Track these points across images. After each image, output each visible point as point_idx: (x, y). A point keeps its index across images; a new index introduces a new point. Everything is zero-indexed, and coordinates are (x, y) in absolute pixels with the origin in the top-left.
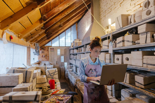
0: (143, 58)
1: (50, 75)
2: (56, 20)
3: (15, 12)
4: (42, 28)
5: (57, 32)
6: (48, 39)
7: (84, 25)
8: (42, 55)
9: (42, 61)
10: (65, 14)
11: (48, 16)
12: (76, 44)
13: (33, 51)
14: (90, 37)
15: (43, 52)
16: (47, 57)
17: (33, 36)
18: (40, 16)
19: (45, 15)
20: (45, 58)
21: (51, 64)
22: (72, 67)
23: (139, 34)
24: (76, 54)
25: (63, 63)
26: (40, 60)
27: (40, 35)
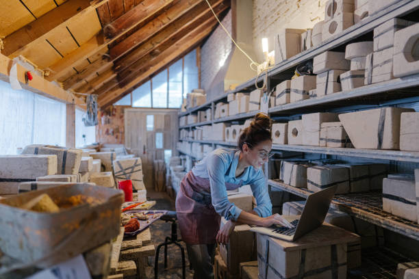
0: (321, 128)
1: (122, 173)
2: (139, 36)
3: (38, 15)
4: (104, 57)
5: (145, 70)
6: (121, 86)
7: (217, 53)
8: (105, 129)
9: (105, 145)
10: (164, 21)
11: (119, 27)
12: (194, 100)
13: (80, 115)
14: (223, 82)
15: (109, 120)
16: (120, 135)
17: (80, 76)
18: (98, 27)
19: (109, 25)
20: (115, 135)
21: (129, 153)
22: (183, 161)
23: (316, 75)
24: (194, 128)
25: (162, 151)
26: (102, 141)
27: (99, 76)
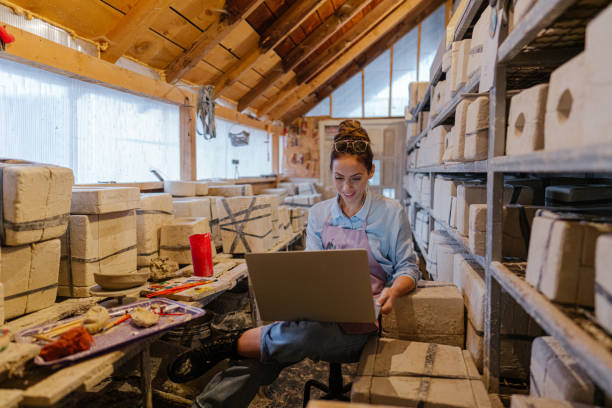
8: (292, 156)
15: (296, 140)
16: (312, 163)
20: (305, 164)
21: (318, 190)
27: (239, 58)
